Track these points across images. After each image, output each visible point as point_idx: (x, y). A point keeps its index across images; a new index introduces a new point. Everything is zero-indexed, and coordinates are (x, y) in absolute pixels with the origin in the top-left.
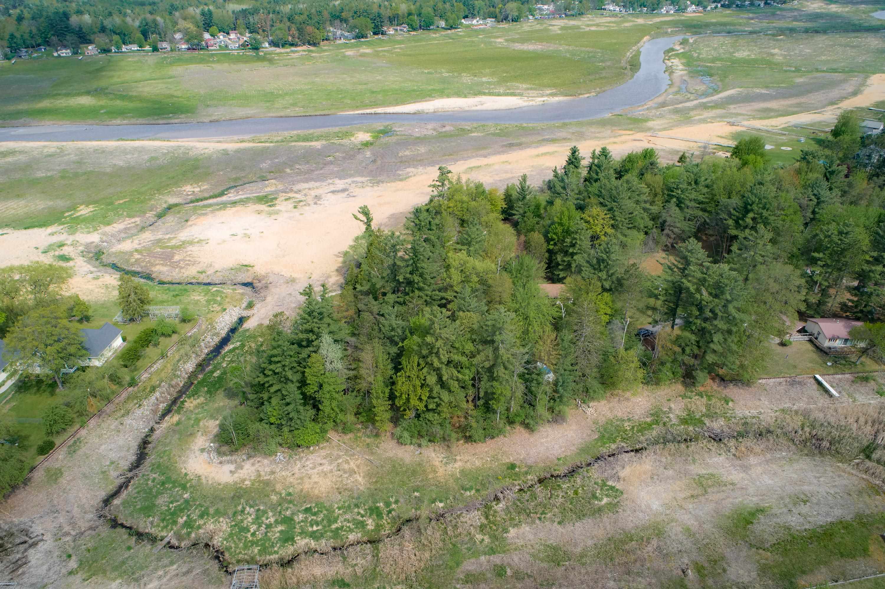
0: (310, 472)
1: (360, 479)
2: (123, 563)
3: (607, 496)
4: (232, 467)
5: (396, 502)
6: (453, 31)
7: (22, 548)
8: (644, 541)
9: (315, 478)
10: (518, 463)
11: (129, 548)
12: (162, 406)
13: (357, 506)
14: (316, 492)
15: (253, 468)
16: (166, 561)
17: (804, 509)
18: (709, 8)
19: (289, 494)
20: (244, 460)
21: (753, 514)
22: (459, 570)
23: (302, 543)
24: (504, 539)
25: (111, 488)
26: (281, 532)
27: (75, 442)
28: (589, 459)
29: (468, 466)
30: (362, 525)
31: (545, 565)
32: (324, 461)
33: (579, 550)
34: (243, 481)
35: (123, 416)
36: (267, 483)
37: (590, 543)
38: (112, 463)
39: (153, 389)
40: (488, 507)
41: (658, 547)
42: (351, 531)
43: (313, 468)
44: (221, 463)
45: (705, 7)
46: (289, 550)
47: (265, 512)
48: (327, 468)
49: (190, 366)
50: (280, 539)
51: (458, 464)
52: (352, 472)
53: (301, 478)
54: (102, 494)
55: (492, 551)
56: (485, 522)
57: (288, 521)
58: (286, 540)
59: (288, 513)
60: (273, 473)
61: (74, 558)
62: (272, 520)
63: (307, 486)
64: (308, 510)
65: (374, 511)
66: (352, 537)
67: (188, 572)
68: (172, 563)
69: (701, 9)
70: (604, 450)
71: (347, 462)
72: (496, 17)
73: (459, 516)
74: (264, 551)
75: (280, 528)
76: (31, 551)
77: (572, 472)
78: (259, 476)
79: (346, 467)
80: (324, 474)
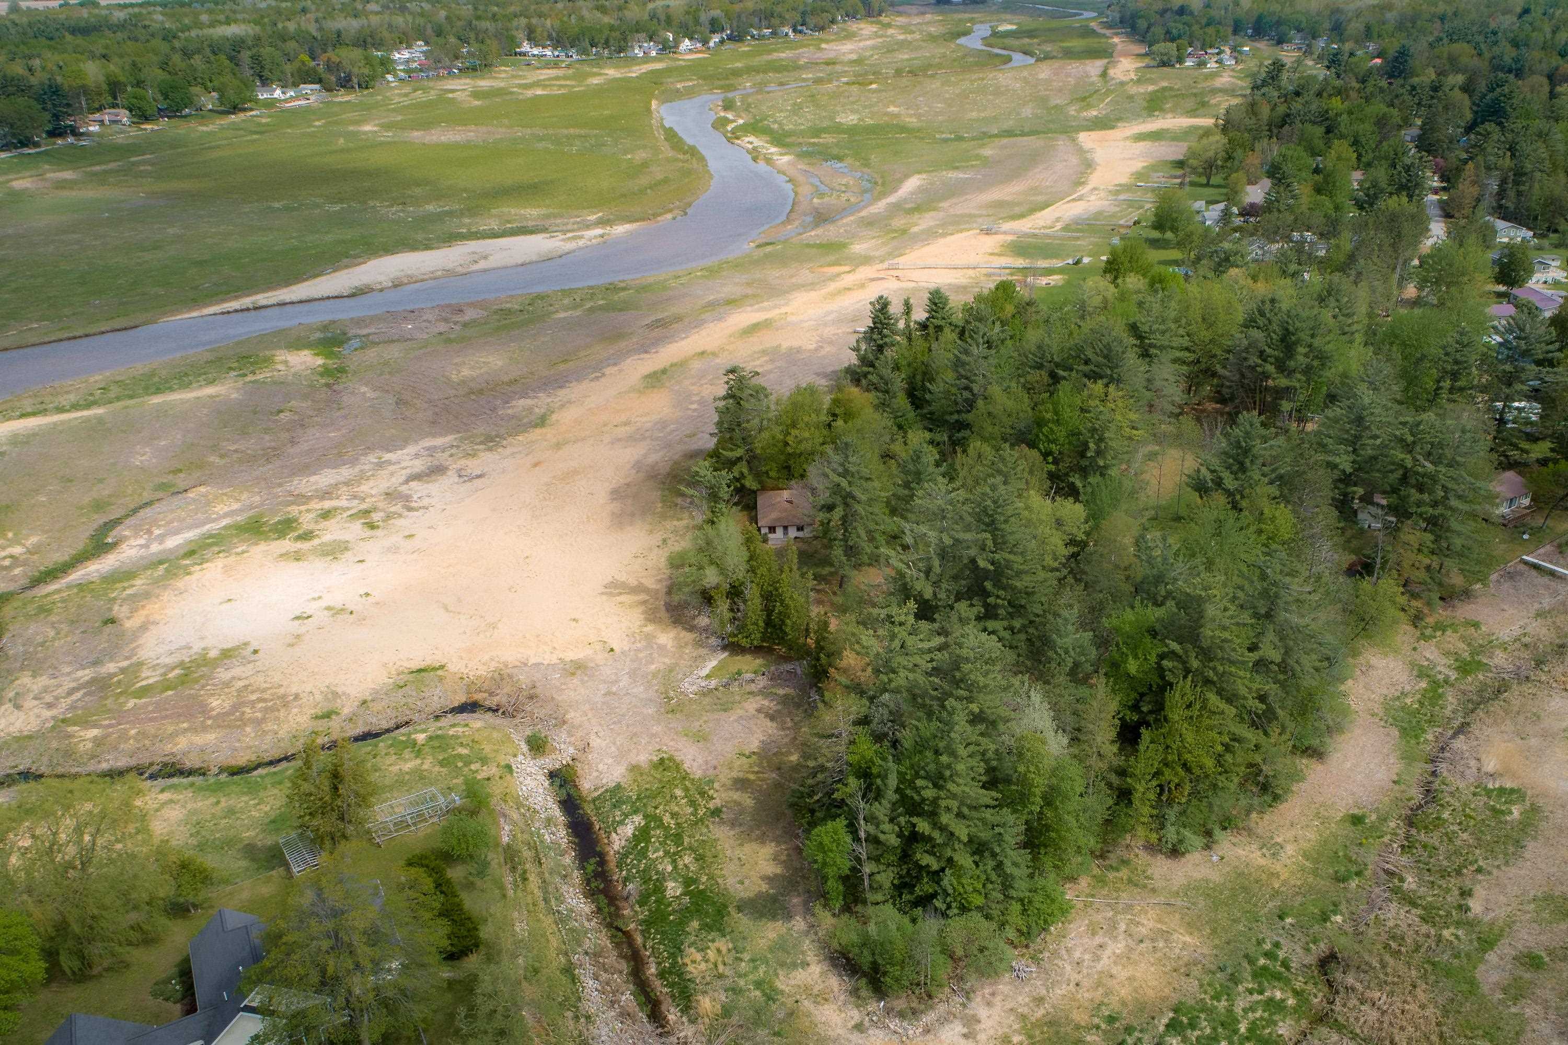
0: (1100, 966)
1: (1188, 939)
3: (1510, 803)
4: (958, 1027)
5: (1277, 946)
6: (242, 116)
9: (1122, 974)
10: (1357, 811)
12: (627, 998)
13: (1233, 980)
14: (1151, 993)
15: (997, 1010)
18: (711, 44)
19: (1111, 1019)
20: (964, 1005)
22: (1486, 990)
24: (1477, 921)
29: (1305, 844)
30: (1275, 1005)
32: (1098, 940)
34: (1006, 1039)
36: (1053, 1021)
39: (571, 975)
40: (1396, 891)
42: (1272, 1022)
43: (1097, 959)
44: (927, 1031)
45: (705, 42)
48: (1119, 947)
49: (577, 903)
51: (1291, 849)
52: (1166, 935)
53: (1099, 984)
55: (1487, 943)
56: (1421, 911)
60: (1039, 1000)
63: (1124, 992)
64: (1173, 1027)
65: (1267, 976)
66: (1284, 1031)
69: (699, 45)
70: (1427, 747)
71: (1136, 923)
72: (320, 81)
77: (1430, 793)
78: (1023, 1017)
79: (1144, 931)
80: (1126, 958)
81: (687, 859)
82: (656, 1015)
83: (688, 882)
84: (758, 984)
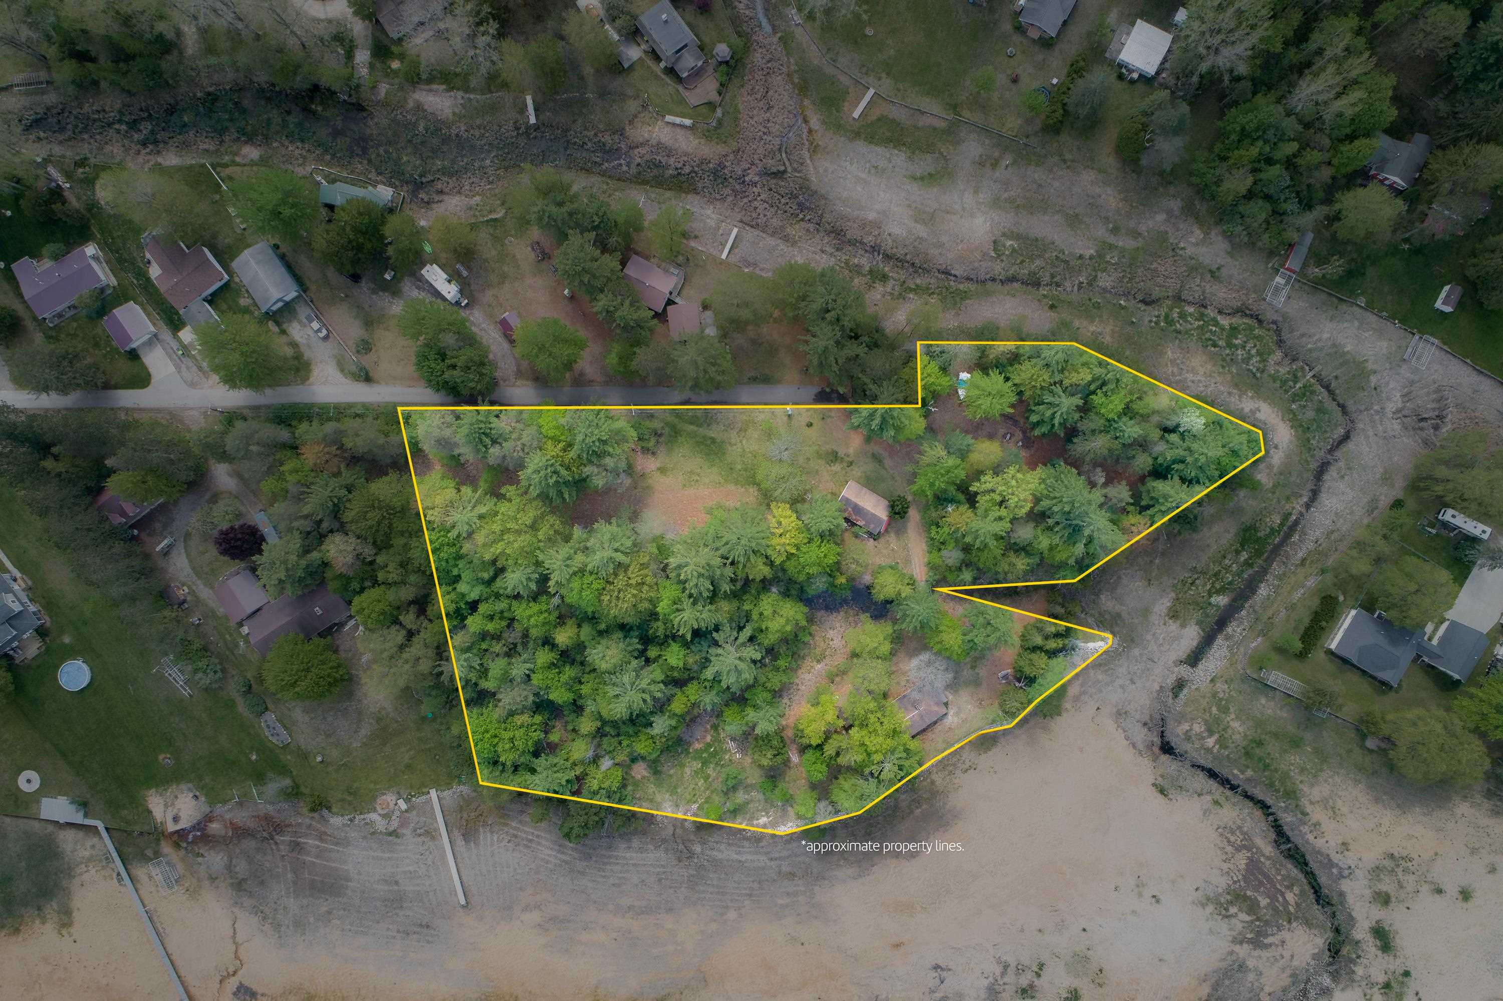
0: (1203, 379)
1: (1169, 352)
2: (1341, 365)
3: (1004, 246)
4: (1258, 415)
5: (1151, 321)
7: (1406, 412)
8: (1010, 200)
10: (1046, 308)
11: (1336, 378)
12: (1296, 538)
13: (1179, 332)
14: (1204, 358)
15: (1243, 405)
16: (1314, 355)
17: (882, 163)
19: (1223, 367)
21: (922, 179)
22: (1139, 245)
23: (1225, 322)
24: (1097, 251)
25: (1344, 449)
26: (1236, 338)
27: (1372, 511)
28: (989, 285)
29: (1085, 323)
30: (1183, 315)
31: (1087, 220)
32: (1190, 384)
33: (1056, 217)
34: (1252, 398)
35: (1332, 532)
36: (1236, 386)
37: (1046, 218)
38: (1342, 477)
39: (1303, 561)
40: (1090, 284)
41: (1006, 191)
42: (1191, 314)
43: (1199, 381)
46: (1236, 320)
47: (1243, 360)
48: (1190, 376)
49: (1263, 591)
50: (1239, 332)
51: (1092, 328)
52: (1173, 362)
53: (1210, 376)
54: (1351, 445)
55: (1111, 247)
56: (1099, 274)
57: (1230, 345)
58: (1235, 328)
59: (1228, 351)
60: (1230, 393)
61: (1373, 385)
62: (1239, 352)
63: (1209, 367)
64: (1215, 346)
65: (1169, 321)
66: (1191, 309)
67: (1303, 335)
68: (1310, 350)
70: (972, 287)
71: (1173, 374)
73: (1113, 288)
74: (1251, 329)
75: (1237, 342)
76: (1400, 405)
77: (1012, 279)
78: (1240, 396)
79: (1175, 370)
80: (1194, 371)
81: (1227, 561)
82: (1296, 523)
83: (1238, 552)
84: (1274, 493)
